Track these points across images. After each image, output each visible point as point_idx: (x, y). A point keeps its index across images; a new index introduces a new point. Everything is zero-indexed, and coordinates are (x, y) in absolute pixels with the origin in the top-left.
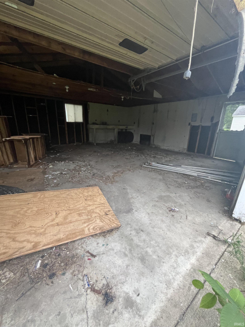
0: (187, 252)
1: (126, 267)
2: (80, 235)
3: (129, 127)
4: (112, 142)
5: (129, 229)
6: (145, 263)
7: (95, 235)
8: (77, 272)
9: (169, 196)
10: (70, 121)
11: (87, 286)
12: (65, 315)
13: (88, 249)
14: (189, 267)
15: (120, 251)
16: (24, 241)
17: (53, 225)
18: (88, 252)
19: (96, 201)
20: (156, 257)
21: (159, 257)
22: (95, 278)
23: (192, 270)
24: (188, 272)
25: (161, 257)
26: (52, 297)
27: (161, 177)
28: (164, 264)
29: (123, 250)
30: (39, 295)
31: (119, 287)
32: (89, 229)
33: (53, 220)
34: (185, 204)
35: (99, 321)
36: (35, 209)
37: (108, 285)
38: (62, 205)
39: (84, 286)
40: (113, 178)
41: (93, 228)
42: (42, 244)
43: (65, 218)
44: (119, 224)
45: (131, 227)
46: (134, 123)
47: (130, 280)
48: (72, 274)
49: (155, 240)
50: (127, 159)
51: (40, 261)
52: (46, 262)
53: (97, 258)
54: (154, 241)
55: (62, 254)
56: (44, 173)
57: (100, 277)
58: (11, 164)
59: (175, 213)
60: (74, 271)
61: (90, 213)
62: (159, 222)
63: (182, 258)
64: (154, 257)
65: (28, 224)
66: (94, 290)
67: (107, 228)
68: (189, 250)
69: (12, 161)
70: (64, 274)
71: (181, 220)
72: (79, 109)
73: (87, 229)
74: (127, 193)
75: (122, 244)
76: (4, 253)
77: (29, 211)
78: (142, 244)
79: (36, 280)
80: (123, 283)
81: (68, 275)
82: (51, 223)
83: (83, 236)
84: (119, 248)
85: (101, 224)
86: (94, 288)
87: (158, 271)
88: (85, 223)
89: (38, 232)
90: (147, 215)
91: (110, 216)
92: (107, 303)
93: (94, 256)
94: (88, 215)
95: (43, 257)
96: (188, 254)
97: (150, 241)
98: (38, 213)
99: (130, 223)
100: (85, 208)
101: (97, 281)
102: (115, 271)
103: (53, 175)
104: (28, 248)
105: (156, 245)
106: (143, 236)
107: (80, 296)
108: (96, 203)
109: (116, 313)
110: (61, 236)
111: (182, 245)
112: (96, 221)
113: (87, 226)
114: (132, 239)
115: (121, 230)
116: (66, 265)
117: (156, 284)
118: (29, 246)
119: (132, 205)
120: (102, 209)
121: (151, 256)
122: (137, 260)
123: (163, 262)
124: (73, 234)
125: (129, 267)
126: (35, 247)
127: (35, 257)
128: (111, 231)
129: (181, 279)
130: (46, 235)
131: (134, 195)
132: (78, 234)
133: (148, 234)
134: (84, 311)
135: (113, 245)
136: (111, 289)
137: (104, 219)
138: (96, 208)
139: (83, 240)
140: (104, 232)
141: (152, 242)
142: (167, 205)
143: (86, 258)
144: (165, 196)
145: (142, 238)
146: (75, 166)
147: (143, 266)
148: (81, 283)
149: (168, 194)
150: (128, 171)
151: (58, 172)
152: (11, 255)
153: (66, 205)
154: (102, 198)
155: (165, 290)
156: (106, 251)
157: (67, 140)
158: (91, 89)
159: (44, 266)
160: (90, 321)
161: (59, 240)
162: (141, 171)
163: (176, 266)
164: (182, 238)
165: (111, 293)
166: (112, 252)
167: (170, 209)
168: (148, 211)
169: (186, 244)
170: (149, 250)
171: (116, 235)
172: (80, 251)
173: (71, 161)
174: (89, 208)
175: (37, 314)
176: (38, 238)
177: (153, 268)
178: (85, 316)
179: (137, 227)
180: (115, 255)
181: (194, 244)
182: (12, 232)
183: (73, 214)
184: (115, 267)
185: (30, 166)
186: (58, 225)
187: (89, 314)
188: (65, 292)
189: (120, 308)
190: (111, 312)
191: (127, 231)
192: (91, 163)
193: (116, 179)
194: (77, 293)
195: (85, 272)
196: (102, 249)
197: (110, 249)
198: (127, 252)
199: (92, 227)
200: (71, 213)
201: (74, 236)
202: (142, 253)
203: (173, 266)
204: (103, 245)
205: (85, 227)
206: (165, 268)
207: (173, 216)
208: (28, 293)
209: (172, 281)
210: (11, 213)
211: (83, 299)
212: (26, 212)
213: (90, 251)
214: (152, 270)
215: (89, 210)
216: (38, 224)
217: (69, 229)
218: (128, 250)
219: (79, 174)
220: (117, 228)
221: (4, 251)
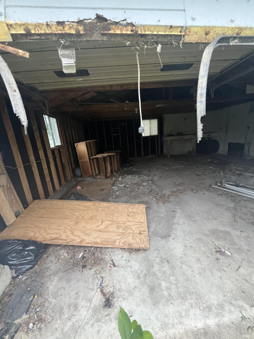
0: (209, 308)
1: (133, 287)
2: (111, 244)
3: (212, 135)
4: (189, 153)
5: (155, 255)
6: (152, 293)
7: (124, 249)
8: (98, 272)
9: (228, 233)
10: (146, 135)
11: (99, 286)
12: (79, 296)
13: (113, 258)
14: (200, 325)
15: (136, 272)
16: (77, 236)
17: (96, 230)
18: (112, 261)
19: (136, 219)
20: (167, 294)
21: (170, 295)
22: (107, 283)
23: (202, 331)
24: (195, 329)
25: (172, 297)
26: (78, 280)
27: (232, 205)
28: (172, 306)
29: (139, 272)
30: (73, 275)
31: (120, 300)
32: (119, 242)
33: (98, 227)
34: (248, 251)
35: (95, 314)
36: (91, 215)
37: (112, 294)
38: (108, 215)
39: (98, 284)
40: (168, 197)
41: (123, 243)
42: (85, 242)
43: (107, 227)
44: (148, 246)
45: (158, 254)
46: (221, 129)
47: (131, 300)
48: (95, 271)
49: (176, 277)
50: (197, 175)
51: (82, 253)
52: (85, 255)
53: (115, 268)
54: (174, 278)
55: (96, 255)
56: (113, 185)
57: (111, 285)
58: (97, 175)
59: (224, 257)
60: (97, 270)
61: (127, 228)
62: (194, 260)
63: (198, 312)
64: (165, 293)
65: (83, 224)
66: (102, 291)
67: (136, 246)
68: (213, 308)
69: (97, 172)
70: (90, 269)
71: (226, 269)
72: (155, 123)
73: (118, 241)
74: (174, 217)
75: (141, 266)
76: (66, 240)
77: (86, 216)
78: (159, 274)
79: (75, 265)
80: (124, 299)
81: (92, 271)
82: (96, 228)
83: (113, 246)
84: (136, 268)
85: (132, 241)
86: (103, 290)
87: (161, 308)
88: (119, 235)
89: (86, 232)
90: (183, 247)
91: (143, 236)
92: (106, 306)
93: (114, 266)
94: (124, 230)
95: (85, 251)
96: (209, 311)
97: (170, 276)
98: (91, 218)
99: (159, 249)
100: (124, 223)
101: (107, 286)
102: (123, 286)
103: (118, 187)
104: (77, 242)
105: (174, 282)
106: (166, 268)
107: (92, 289)
108: (135, 220)
109: (107, 317)
110: (98, 240)
111: (207, 297)
112: (128, 236)
113: (119, 239)
114: (153, 266)
115: (147, 253)
116: (95, 263)
117: (151, 318)
118: (78, 240)
119: (172, 231)
120: (138, 227)
121: (162, 290)
122: (146, 287)
123: (172, 303)
124: (107, 241)
125: (136, 289)
126: (81, 242)
127: (82, 249)
128: (138, 250)
129: (182, 331)
130: (90, 236)
131: (181, 220)
132: (110, 243)
133: (173, 268)
134: (89, 301)
135: (133, 263)
136: (113, 298)
137: (136, 237)
138: (134, 225)
139: (113, 250)
140: (132, 249)
141: (171, 278)
142: (217, 243)
143: (109, 265)
144: (221, 232)
145: (163, 269)
146: (139, 180)
147: (148, 295)
148: (97, 281)
149: (229, 229)
150: (189, 191)
151: (123, 185)
152: (68, 243)
153: (111, 217)
154: (143, 217)
155: (158, 329)
156: (125, 266)
157: (143, 153)
158: (159, 105)
159: (83, 257)
160: (90, 311)
161: (96, 243)
162: (207, 192)
163: (183, 314)
164: (214, 290)
165: (112, 300)
166: (129, 268)
167: (219, 250)
168: (187, 243)
169: (214, 299)
170: (164, 284)
171: (141, 255)
172: (107, 258)
173: (138, 174)
174: (128, 224)
175: (68, 286)
176: (85, 236)
177: (157, 303)
178: (89, 305)
179: (164, 256)
180: (130, 273)
181: (226, 305)
182: (73, 227)
183: (113, 226)
184: (125, 283)
185: (106, 177)
186: (100, 231)
187: (91, 305)
188: (86, 282)
189: (112, 316)
190: (105, 314)
191: (153, 255)
192: (155, 178)
193: (171, 199)
194: (92, 287)
195: (103, 275)
196: (123, 263)
197: (129, 266)
198: (141, 275)
199: (122, 241)
200: (112, 224)
201: (107, 243)
202: (155, 283)
203: (181, 313)
204: (126, 260)
205: (117, 239)
206: (171, 309)
207: (218, 259)
208: (69, 271)
209: (170, 326)
210: (77, 214)
211: (93, 293)
212: (85, 215)
213: (114, 261)
214: (156, 303)
215: (127, 225)
216: (88, 226)
217: (106, 237)
218: (143, 273)
219: (138, 188)
220: (145, 250)
221: (66, 238)
